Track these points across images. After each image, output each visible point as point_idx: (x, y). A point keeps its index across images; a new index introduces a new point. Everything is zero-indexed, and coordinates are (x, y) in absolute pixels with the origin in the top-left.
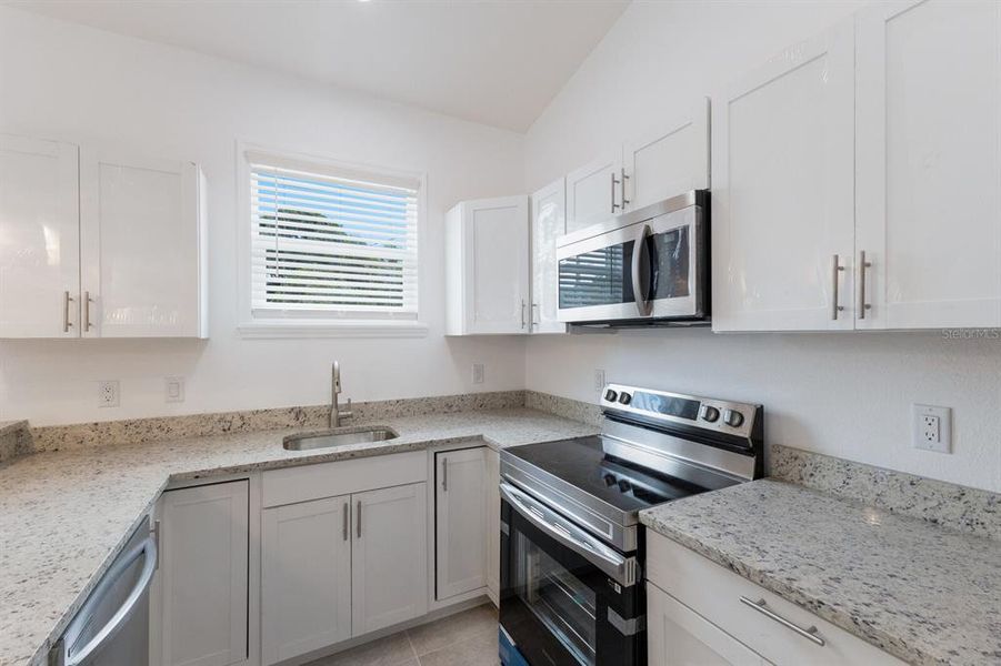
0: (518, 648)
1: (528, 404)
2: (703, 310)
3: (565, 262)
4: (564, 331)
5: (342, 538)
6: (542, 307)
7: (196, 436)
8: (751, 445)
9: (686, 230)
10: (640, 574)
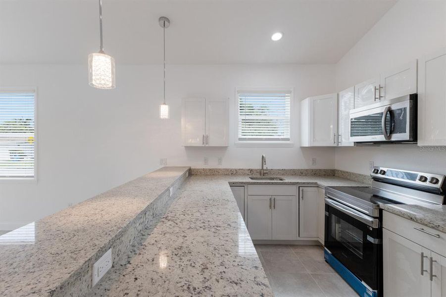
0: (333, 254)
1: (336, 175)
2: (413, 138)
3: (353, 120)
4: (353, 145)
5: (269, 208)
6: (343, 136)
7: (225, 175)
8: (442, 191)
9: (405, 109)
10: (380, 225)
